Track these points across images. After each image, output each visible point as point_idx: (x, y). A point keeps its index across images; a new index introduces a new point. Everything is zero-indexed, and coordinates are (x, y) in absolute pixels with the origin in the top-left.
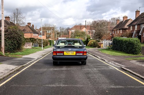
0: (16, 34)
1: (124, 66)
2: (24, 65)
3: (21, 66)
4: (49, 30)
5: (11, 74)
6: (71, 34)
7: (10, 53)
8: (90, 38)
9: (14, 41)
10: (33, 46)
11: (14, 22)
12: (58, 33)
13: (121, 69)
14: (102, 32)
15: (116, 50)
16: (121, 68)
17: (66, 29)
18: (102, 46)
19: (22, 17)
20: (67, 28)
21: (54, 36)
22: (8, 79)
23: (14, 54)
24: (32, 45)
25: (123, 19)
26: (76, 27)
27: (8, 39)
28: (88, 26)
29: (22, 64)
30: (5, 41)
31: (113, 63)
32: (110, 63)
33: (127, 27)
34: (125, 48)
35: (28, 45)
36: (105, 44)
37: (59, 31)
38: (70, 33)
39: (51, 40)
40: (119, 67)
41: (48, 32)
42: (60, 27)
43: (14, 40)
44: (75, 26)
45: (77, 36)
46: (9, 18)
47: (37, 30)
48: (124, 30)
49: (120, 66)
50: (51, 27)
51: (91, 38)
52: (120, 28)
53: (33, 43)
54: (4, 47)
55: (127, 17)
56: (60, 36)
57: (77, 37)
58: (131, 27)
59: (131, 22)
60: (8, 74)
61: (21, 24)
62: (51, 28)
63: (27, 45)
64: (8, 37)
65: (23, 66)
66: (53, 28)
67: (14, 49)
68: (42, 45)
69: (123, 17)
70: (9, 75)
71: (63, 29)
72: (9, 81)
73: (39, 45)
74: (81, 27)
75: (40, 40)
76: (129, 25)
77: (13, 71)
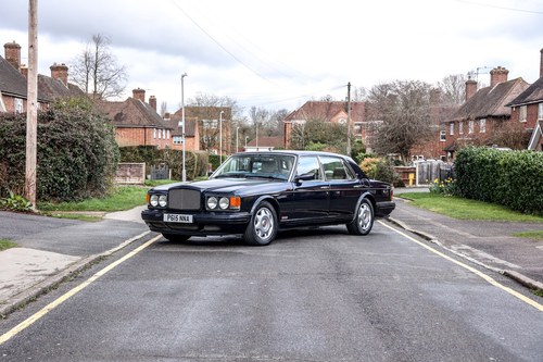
0: (86, 127)
1: (516, 266)
2: (107, 253)
3: (93, 257)
4: (212, 118)
5: (44, 292)
6: (293, 133)
7: (59, 202)
8: (364, 151)
9: (75, 156)
10: (149, 177)
11: (82, 87)
12: (244, 131)
13: (505, 279)
14: (410, 128)
15: (470, 198)
16: (506, 275)
17: (275, 115)
18: (411, 182)
19: (112, 68)
20: (277, 111)
21: (230, 141)
22: (27, 317)
23: (74, 204)
24: (148, 172)
25: (492, 79)
26: (311, 107)
27: (51, 146)
28: (356, 104)
29: (99, 251)
30: (42, 155)
31: (467, 250)
32: (454, 249)
33: (508, 111)
34: (505, 190)
35: (132, 173)
36: (421, 173)
37: (250, 122)
38: (289, 131)
39: (218, 157)
40: (497, 269)
41: (206, 125)
42: (254, 109)
43: (76, 150)
44: (309, 103)
45: (315, 142)
46: (66, 69)
47: (167, 115)
48: (494, 122)
49: (498, 266)
50: (219, 106)
51: (369, 151)
52: (478, 115)
53: (152, 164)
54: (34, 179)
55: (506, 73)
56: (250, 142)
57: (316, 146)
58: (524, 110)
59: (522, 91)
60: (34, 292)
61: (111, 94)
62: (218, 110)
63: (129, 174)
64: (53, 140)
65: (101, 258)
66: (227, 112)
67: (76, 188)
68: (184, 171)
69: (491, 73)
70: (37, 296)
71: (263, 114)
72: (29, 327)
73: (173, 174)
74: (329, 107)
75: (177, 154)
76: (514, 102)
77: (57, 278)
